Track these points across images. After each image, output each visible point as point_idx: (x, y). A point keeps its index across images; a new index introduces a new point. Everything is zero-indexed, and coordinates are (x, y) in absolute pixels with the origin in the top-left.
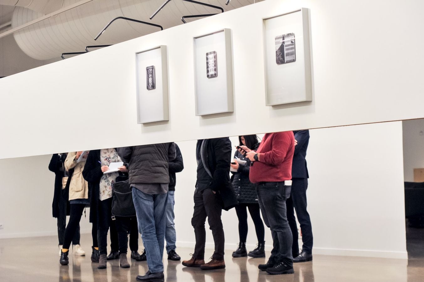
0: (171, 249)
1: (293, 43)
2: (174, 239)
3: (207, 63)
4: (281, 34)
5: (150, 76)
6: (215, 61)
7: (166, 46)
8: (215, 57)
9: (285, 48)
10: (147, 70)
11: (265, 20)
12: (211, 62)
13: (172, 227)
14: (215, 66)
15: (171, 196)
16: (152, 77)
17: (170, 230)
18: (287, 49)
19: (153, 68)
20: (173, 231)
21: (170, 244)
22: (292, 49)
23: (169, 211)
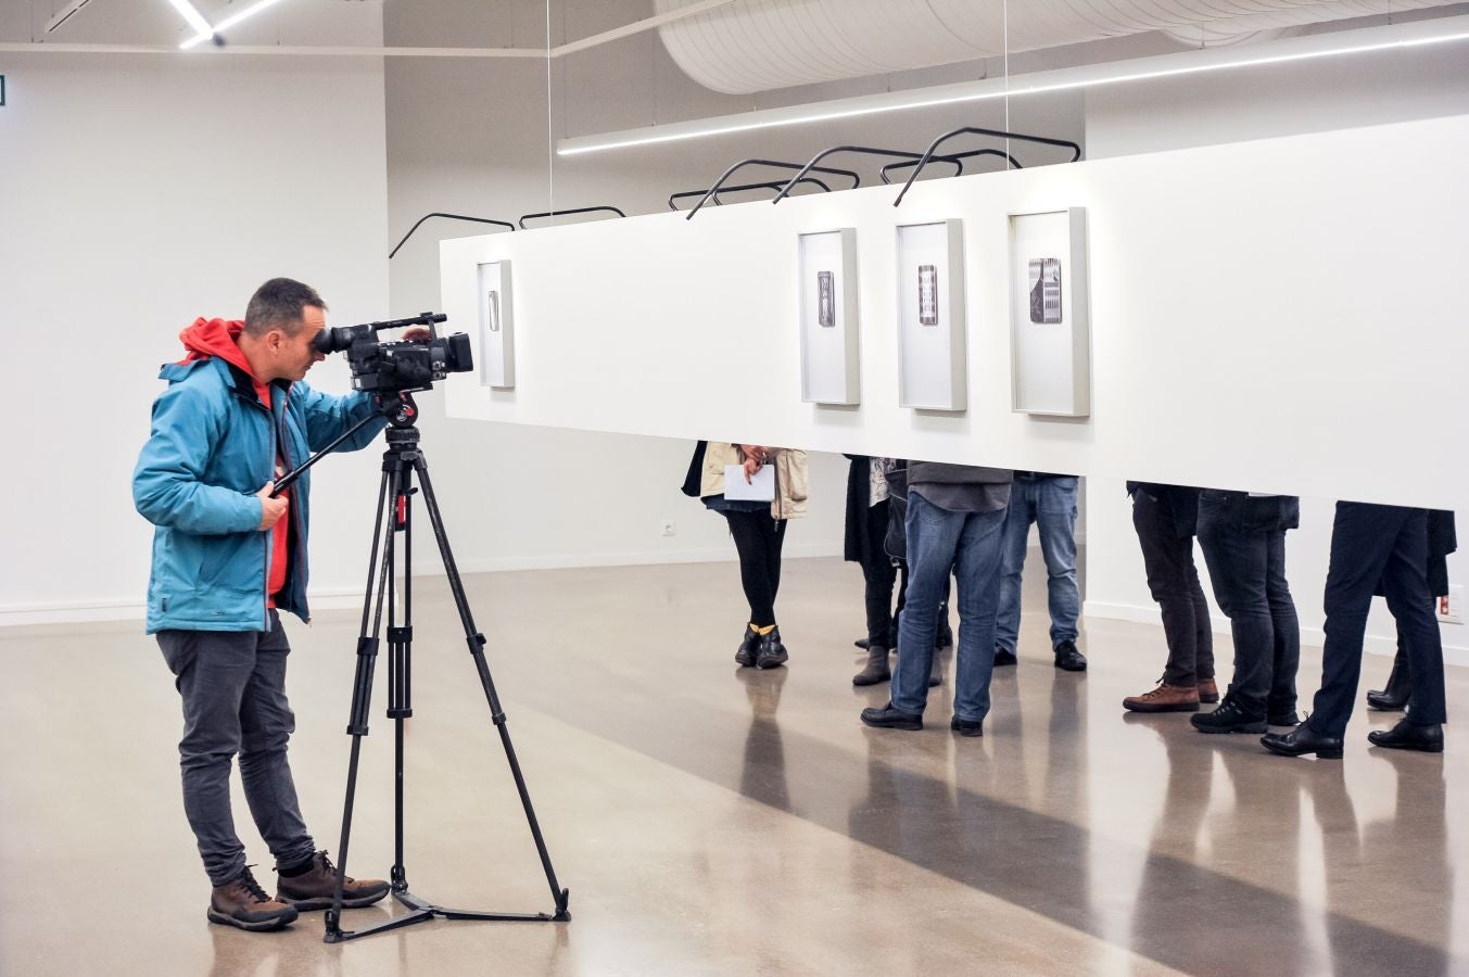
0: (1061, 637)
1: (1057, 282)
2: (1072, 611)
3: (921, 290)
4: (1037, 257)
5: (825, 294)
6: (933, 289)
7: (854, 229)
8: (934, 279)
9: (1044, 289)
10: (820, 278)
11: (1012, 218)
12: (927, 286)
13: (1066, 577)
14: (933, 299)
15: (1067, 495)
16: (828, 297)
17: (1062, 585)
18: (1049, 293)
19: (829, 275)
20: (1069, 590)
21: (1060, 625)
22: (1055, 293)
23: (1057, 533)
